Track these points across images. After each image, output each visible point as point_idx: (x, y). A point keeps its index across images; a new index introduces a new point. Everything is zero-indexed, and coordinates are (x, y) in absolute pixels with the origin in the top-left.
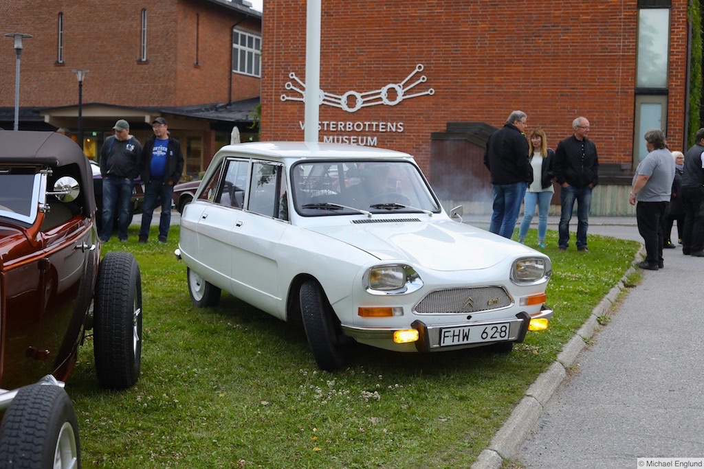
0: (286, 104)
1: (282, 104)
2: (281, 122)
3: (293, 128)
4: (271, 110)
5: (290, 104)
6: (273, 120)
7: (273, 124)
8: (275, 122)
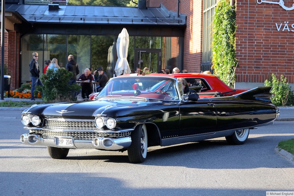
0: (262, 7)
1: (257, 7)
2: (256, 24)
3: (269, 29)
4: (247, 12)
5: (265, 7)
6: (248, 22)
7: (248, 25)
8: (249, 23)
